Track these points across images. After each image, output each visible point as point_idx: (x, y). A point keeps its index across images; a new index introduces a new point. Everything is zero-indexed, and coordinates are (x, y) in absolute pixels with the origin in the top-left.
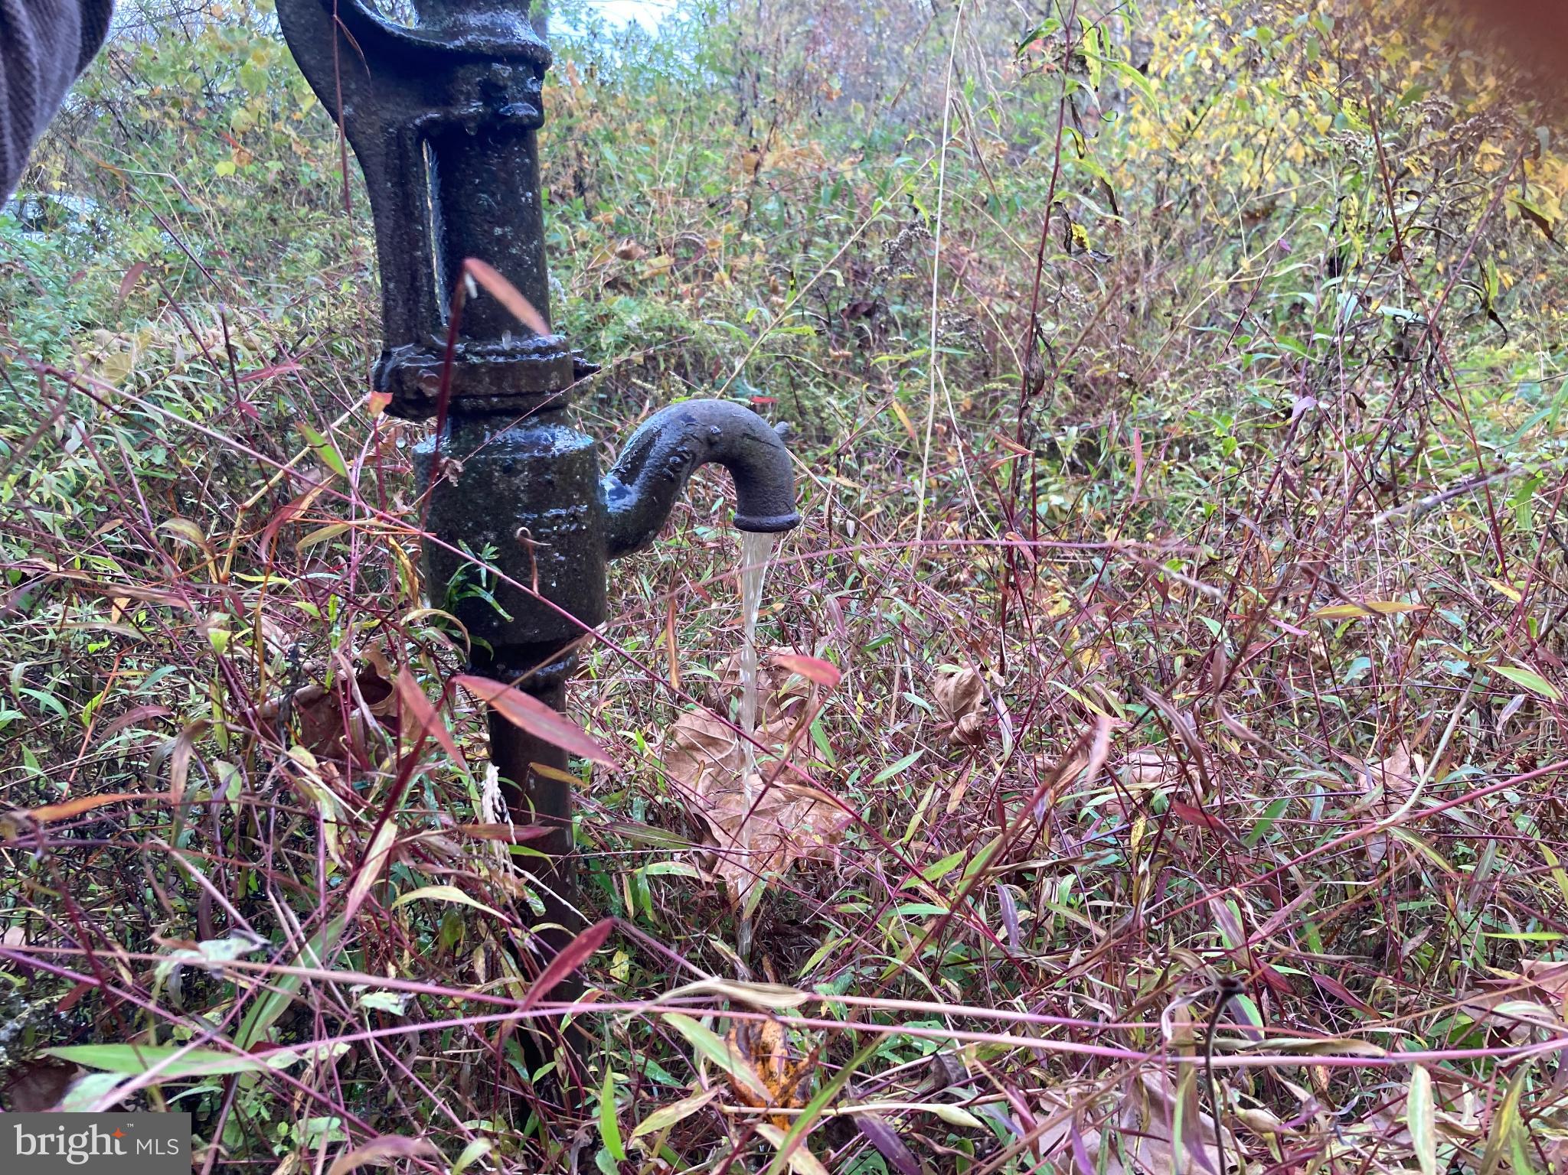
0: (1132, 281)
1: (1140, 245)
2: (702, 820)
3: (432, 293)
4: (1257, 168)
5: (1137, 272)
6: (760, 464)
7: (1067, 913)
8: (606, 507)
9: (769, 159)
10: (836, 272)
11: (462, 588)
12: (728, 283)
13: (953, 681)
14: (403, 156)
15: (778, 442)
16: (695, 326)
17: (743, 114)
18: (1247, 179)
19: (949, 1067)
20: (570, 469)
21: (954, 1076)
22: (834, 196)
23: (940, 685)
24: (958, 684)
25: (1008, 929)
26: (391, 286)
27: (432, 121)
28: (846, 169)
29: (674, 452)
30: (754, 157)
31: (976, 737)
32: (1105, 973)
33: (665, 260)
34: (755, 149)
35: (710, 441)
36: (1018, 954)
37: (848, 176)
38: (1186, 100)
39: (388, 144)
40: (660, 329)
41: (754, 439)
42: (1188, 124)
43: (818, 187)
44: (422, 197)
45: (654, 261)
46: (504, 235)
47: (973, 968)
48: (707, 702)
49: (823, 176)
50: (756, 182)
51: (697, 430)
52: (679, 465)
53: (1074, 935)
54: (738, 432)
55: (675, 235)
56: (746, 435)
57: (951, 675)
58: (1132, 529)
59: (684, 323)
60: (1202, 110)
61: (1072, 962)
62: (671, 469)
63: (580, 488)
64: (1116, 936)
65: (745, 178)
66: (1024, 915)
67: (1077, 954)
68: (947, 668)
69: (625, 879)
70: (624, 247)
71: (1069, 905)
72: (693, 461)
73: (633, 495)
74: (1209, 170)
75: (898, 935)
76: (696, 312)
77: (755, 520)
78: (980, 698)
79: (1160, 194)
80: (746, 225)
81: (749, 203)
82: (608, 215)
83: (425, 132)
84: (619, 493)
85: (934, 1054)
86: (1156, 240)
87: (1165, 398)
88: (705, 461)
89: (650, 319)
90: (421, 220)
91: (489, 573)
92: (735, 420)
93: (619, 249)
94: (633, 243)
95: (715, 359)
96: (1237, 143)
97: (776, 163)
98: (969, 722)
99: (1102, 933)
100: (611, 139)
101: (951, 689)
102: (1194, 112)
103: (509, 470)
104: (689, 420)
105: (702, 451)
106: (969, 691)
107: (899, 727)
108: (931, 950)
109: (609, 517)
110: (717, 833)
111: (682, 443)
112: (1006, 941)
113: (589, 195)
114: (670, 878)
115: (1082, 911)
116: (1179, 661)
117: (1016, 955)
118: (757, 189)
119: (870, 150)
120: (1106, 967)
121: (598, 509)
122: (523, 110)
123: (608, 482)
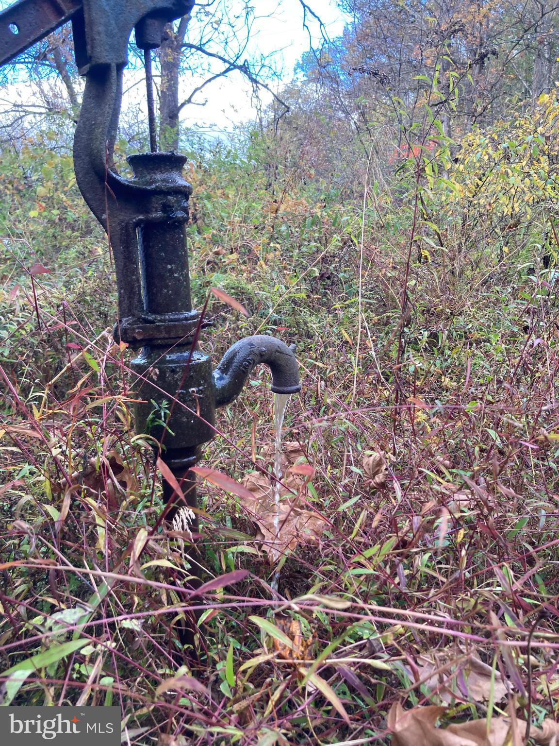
0: (452, 259)
1: (455, 244)
2: (256, 525)
3: (140, 294)
4: (510, 205)
5: (455, 255)
6: (283, 363)
7: (427, 570)
8: (215, 385)
9: (282, 207)
10: (315, 269)
11: (153, 420)
12: (264, 266)
13: (372, 458)
14: (128, 235)
15: (291, 353)
16: (249, 287)
17: (270, 185)
18: (507, 211)
19: (375, 645)
20: (200, 370)
21: (377, 649)
22: (312, 224)
23: (365, 460)
24: (374, 460)
25: (400, 579)
26: (122, 291)
27: (141, 220)
28: (317, 211)
29: (245, 360)
30: (275, 205)
31: (383, 485)
32: (446, 600)
33: (235, 256)
34: (275, 201)
35: (261, 355)
36: (405, 590)
37: (319, 215)
38: (476, 175)
39: (121, 230)
40: (233, 288)
41: (281, 353)
42: (478, 185)
43: (305, 219)
44: (136, 252)
45: (230, 256)
46: (172, 268)
47: (384, 596)
48: (258, 469)
49: (307, 215)
50: (276, 218)
51: (255, 350)
52: (247, 366)
53: (431, 581)
54: (274, 350)
55: (240, 243)
56: (277, 351)
57: (371, 456)
58: (455, 378)
59: (244, 286)
60: (484, 179)
61: (430, 595)
62: (244, 367)
63: (204, 378)
64: (451, 582)
65: (271, 215)
66: (407, 572)
67: (433, 591)
68: (369, 452)
69: (222, 553)
70: (216, 250)
71: (429, 567)
72: (255, 363)
73: (227, 379)
74: (488, 207)
75: (349, 580)
76: (250, 280)
77: (281, 389)
78: (384, 467)
79: (465, 218)
80: (272, 238)
81: (273, 227)
82: (208, 234)
83: (138, 224)
84: (220, 379)
85: (368, 639)
86: (463, 241)
87: (469, 315)
88: (259, 363)
89: (228, 284)
90: (136, 263)
91: (165, 413)
92: (272, 344)
93: (214, 250)
94: (220, 248)
95: (259, 302)
96: (501, 194)
97: (285, 209)
98: (380, 478)
99: (445, 580)
100: (209, 198)
101: (371, 462)
102: (480, 179)
103: (173, 371)
104: (251, 345)
105: (257, 359)
106: (379, 463)
107: (346, 481)
108: (364, 588)
109: (217, 390)
110: (263, 531)
111: (249, 355)
112: (399, 584)
113: (199, 222)
114: (242, 553)
115: (434, 570)
116: (477, 449)
117: (404, 591)
118: (277, 220)
119: (328, 201)
120: (447, 598)
121: (212, 386)
122: (180, 214)
123: (216, 374)
